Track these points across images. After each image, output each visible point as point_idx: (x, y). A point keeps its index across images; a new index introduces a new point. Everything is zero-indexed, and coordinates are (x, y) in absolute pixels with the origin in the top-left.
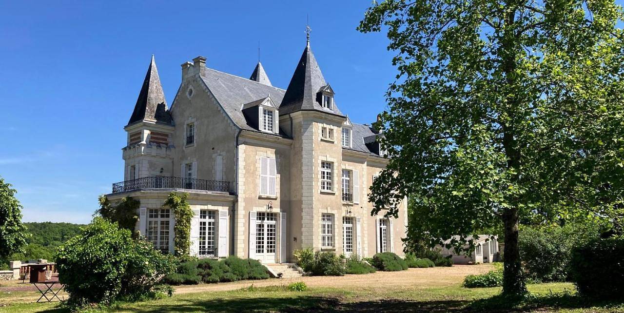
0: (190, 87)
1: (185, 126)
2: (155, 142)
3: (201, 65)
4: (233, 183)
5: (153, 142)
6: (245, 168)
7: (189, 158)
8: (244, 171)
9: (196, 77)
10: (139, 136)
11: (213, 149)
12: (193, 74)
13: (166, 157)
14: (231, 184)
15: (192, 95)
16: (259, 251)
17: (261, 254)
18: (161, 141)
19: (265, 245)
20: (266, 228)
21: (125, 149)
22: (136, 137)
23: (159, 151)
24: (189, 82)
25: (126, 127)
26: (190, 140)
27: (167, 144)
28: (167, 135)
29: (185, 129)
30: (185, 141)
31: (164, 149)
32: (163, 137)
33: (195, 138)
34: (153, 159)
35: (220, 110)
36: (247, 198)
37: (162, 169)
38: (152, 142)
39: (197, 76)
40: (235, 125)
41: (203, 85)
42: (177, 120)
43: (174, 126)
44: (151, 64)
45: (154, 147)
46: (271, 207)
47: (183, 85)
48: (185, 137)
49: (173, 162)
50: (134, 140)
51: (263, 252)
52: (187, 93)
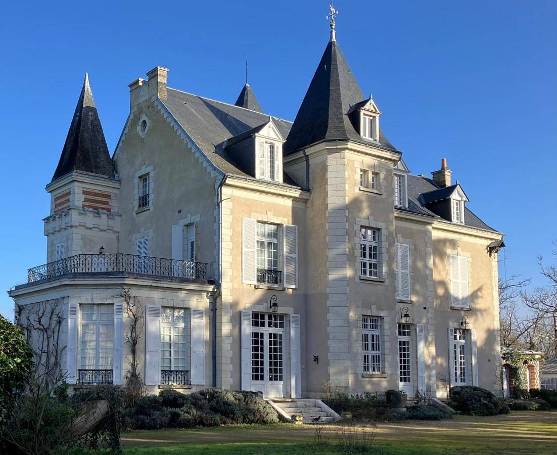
0: (144, 117)
1: (136, 180)
2: (91, 207)
3: (159, 80)
4: (212, 264)
5: (89, 207)
6: (231, 240)
7: (142, 230)
8: (231, 244)
9: (152, 101)
10: (66, 198)
11: (180, 212)
12: (146, 97)
13: (108, 229)
14: (208, 267)
15: (146, 130)
16: (257, 378)
17: (259, 381)
18: (100, 206)
19: (266, 367)
20: (266, 340)
21: (47, 220)
22: (63, 200)
23: (97, 221)
24: (141, 111)
25: (48, 186)
26: (144, 201)
27: (109, 210)
28: (108, 196)
29: (136, 186)
30: (136, 203)
31: (104, 217)
32: (104, 199)
33: (151, 197)
34: (88, 232)
35: (191, 149)
36: (235, 289)
37: (102, 248)
38: (86, 206)
39: (153, 99)
40: (215, 169)
41: (163, 111)
42: (124, 171)
43: (119, 181)
44: (84, 87)
45: (91, 215)
46: (275, 305)
47: (132, 117)
48: (137, 197)
49: (118, 238)
50: (60, 205)
51: (262, 378)
52: (139, 128)
